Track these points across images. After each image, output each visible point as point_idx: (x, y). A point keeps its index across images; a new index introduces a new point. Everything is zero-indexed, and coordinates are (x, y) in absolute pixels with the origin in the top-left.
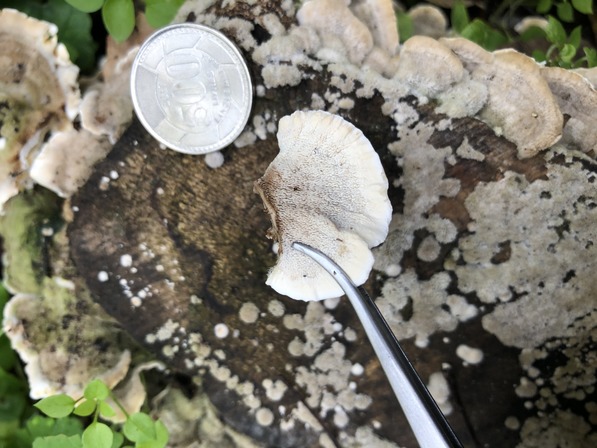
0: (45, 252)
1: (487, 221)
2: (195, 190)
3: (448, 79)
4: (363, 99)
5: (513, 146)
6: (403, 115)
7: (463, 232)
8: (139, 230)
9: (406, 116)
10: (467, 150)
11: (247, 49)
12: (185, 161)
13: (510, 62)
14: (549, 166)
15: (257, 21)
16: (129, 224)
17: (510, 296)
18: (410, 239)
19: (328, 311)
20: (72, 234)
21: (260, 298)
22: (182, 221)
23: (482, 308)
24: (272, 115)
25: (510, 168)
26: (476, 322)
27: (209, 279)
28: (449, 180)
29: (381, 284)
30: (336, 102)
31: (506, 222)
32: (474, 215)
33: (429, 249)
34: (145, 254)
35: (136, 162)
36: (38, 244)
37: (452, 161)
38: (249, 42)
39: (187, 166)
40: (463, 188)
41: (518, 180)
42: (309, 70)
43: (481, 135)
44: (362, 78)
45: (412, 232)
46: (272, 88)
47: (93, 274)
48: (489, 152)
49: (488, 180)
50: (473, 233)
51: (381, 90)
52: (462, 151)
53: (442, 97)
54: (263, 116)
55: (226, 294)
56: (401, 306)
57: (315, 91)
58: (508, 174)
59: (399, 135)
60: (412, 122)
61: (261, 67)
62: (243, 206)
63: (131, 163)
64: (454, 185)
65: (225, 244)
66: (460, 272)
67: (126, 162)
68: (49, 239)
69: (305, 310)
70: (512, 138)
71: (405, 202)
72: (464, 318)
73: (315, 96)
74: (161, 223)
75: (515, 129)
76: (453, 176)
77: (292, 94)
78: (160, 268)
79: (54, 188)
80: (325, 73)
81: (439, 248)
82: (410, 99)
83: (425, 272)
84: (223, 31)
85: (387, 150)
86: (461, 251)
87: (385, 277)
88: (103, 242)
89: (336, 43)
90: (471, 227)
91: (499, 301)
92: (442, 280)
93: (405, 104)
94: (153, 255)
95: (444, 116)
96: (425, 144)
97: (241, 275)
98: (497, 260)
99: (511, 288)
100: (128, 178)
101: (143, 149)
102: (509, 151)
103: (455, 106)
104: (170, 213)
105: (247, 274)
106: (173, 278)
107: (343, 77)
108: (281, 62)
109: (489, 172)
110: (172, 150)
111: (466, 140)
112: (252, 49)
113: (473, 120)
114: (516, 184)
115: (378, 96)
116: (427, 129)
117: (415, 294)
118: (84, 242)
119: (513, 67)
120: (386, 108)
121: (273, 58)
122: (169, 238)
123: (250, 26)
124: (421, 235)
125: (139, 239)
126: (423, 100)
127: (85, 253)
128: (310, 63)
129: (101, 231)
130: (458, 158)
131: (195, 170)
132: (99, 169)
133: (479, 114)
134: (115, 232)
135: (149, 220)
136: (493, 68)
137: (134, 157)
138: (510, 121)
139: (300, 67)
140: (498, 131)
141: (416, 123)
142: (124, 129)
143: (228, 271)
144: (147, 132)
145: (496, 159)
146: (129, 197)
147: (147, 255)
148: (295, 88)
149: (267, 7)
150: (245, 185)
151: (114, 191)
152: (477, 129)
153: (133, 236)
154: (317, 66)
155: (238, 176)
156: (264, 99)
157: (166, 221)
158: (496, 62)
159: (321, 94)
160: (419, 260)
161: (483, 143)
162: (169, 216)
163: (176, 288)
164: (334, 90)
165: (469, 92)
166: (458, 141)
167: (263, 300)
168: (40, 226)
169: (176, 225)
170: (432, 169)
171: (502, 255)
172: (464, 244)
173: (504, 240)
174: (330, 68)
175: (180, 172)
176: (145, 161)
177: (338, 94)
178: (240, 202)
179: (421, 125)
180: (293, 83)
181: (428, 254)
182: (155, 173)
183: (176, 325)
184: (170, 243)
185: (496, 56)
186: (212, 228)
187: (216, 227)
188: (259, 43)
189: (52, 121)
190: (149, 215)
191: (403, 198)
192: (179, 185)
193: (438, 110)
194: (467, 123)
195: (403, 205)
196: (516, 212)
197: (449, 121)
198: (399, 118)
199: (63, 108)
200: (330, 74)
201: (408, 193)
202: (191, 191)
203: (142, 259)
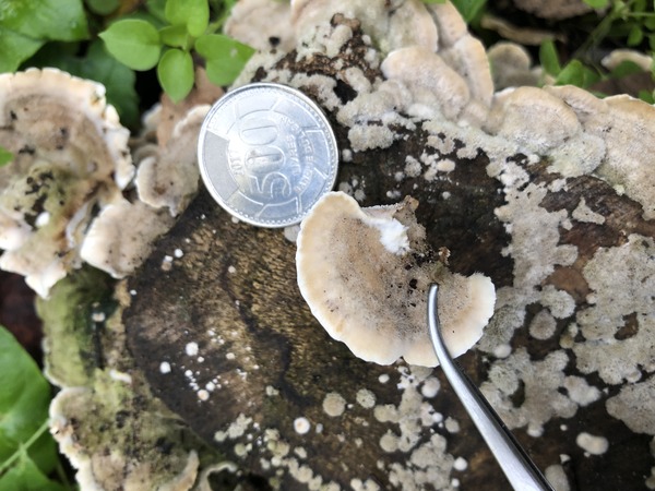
0: (97, 340)
1: (610, 292)
2: (271, 267)
3: (560, 134)
4: (466, 160)
5: (638, 205)
6: (511, 176)
7: (582, 305)
8: (207, 313)
9: (515, 177)
10: (584, 213)
11: (331, 109)
12: (261, 235)
13: (630, 111)
15: (339, 76)
16: (196, 308)
17: (640, 375)
18: (521, 314)
19: (425, 400)
20: (128, 320)
21: (346, 388)
22: (256, 303)
23: (606, 390)
24: (359, 181)
25: (634, 231)
26: (599, 406)
27: (287, 367)
28: (565, 247)
29: (488, 366)
30: (434, 164)
31: (632, 292)
32: (593, 286)
33: (542, 326)
34: (214, 340)
35: (204, 238)
36: (88, 331)
37: (568, 225)
38: (333, 101)
39: (263, 240)
40: (580, 255)
41: (646, 244)
42: (402, 130)
43: (600, 194)
44: (462, 136)
45: (523, 308)
46: (360, 152)
47: (153, 365)
48: (610, 213)
49: (608, 246)
50: (593, 305)
51: (485, 149)
52: (577, 214)
53: (553, 154)
54: (351, 184)
55: (306, 383)
56: (511, 391)
57: (409, 154)
58: (633, 238)
59: (507, 199)
60: (521, 183)
61: (348, 128)
63: (198, 239)
64: (571, 253)
65: (305, 327)
66: (579, 349)
67: (191, 238)
68: (100, 325)
69: (400, 399)
70: (636, 197)
71: (515, 273)
72: (584, 403)
73: (409, 158)
74: (233, 305)
75: (639, 187)
76: (569, 243)
77: (383, 157)
78: (230, 356)
79: (107, 269)
80: (420, 133)
81: (554, 325)
82: (518, 158)
83: (538, 351)
84: (302, 89)
85: (493, 215)
86: (579, 326)
87: (493, 359)
88: (165, 329)
89: (429, 97)
90: (591, 299)
91: (625, 381)
92: (559, 360)
93: (513, 164)
94: (222, 342)
95: (558, 176)
96: (537, 208)
97: (324, 362)
98: (621, 335)
99: (640, 367)
100: (194, 256)
101: (212, 224)
102: (633, 212)
103: (570, 163)
104: (242, 293)
105: (332, 361)
106: (245, 367)
107: (442, 136)
108: (370, 123)
109: (610, 237)
110: (245, 224)
111: (583, 201)
112: (336, 109)
113: (591, 178)
114: (643, 248)
115: (482, 157)
116: (539, 191)
117: (528, 378)
118: (143, 330)
119: (634, 117)
120: (492, 170)
121: (360, 118)
122: (240, 322)
123: (332, 82)
124: (533, 310)
125: (207, 324)
126: (533, 159)
127: (144, 341)
128: (403, 122)
129: (163, 317)
130: (574, 221)
131: (272, 244)
132: (160, 246)
133: (595, 171)
134: (179, 317)
135: (219, 302)
136: (610, 119)
137: (202, 233)
138: (633, 177)
139: (392, 128)
140: (620, 190)
141: (526, 185)
142: (188, 201)
143: (308, 358)
144: (216, 204)
145: (617, 221)
146: (195, 277)
147: (216, 342)
148: (386, 150)
149: (350, 60)
151: (178, 270)
152: (596, 189)
153: (200, 321)
154: (410, 125)
156: (350, 163)
157: (237, 303)
158: (613, 111)
159: (417, 156)
160: (531, 338)
161: (602, 204)
162: (241, 297)
163: (249, 377)
164: (431, 151)
165: (584, 147)
166: (573, 203)
167: (349, 390)
168: (91, 311)
169: (250, 307)
170: (546, 236)
171: (628, 329)
172: (583, 319)
173: (631, 312)
174: (426, 127)
175: (254, 248)
176: (215, 237)
177: (436, 156)
179: (532, 187)
180: (384, 146)
181: (543, 331)
182: (226, 249)
183: (249, 420)
184: (242, 327)
185: (609, 104)
186: (291, 309)
187: (295, 308)
188: (344, 102)
189: (101, 191)
190: (219, 297)
191: (512, 269)
192: (253, 262)
193: (550, 170)
194: (583, 183)
195: (513, 277)
196: (644, 281)
197: (564, 181)
198: (507, 179)
199: (113, 175)
200: (426, 134)
201: (518, 263)
202: (267, 269)
203: (210, 347)
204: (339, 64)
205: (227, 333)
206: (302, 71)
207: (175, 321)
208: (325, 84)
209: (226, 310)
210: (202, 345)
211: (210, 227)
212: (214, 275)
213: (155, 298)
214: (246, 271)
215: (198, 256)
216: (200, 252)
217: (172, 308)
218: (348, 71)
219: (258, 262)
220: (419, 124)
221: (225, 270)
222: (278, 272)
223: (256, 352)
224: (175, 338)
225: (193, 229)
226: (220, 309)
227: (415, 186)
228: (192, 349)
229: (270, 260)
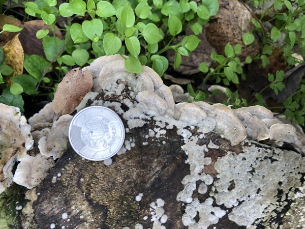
1: (224, 173)
2: (98, 177)
3: (200, 118)
4: (170, 129)
5: (229, 141)
6: (185, 134)
7: (215, 179)
8: (71, 200)
9: (187, 134)
10: (212, 146)
11: (120, 114)
12: (94, 164)
13: (222, 109)
14: (243, 147)
15: (122, 102)
16: (66, 197)
17: (238, 203)
18: (195, 185)
19: (162, 224)
20: (36, 207)
21: (131, 224)
22: (92, 193)
23: (227, 211)
24: (133, 139)
25: (229, 150)
26: (226, 217)
27: (106, 219)
28: (207, 158)
29: (184, 207)
30: (159, 132)
31: (231, 172)
32: (218, 171)
33: (202, 188)
34: (74, 211)
35: (70, 168)
36: (14, 215)
37: (207, 150)
38: (121, 111)
39: (94, 166)
40: (212, 161)
41: (233, 154)
42: (146, 120)
43: (216, 138)
44: (167, 121)
45: (195, 182)
46: (132, 129)
47: (47, 226)
48: (220, 145)
49: (221, 156)
50: (219, 179)
51: (176, 125)
52: (209, 146)
53: (199, 125)
54: (129, 140)
55: (114, 225)
56: (194, 216)
57: (150, 128)
58: (229, 153)
59: (185, 142)
60: (189, 137)
61: (127, 120)
62: (121, 181)
63: (68, 168)
64: (209, 160)
65: (113, 200)
66: (216, 196)
67: (65, 168)
68: (20, 211)
69: (153, 226)
70: (228, 139)
72: (221, 217)
73: (150, 130)
74: (82, 195)
75: (228, 135)
76: (208, 156)
77: (140, 130)
78: (82, 217)
79: (25, 185)
80: (153, 121)
81: (206, 188)
82: (187, 128)
83: (202, 199)
84: (109, 107)
85: (181, 149)
86: (215, 187)
87: (186, 204)
88: (53, 209)
89: (154, 108)
90: (218, 177)
91: (234, 206)
92: (210, 201)
93: (186, 130)
94: (78, 211)
95: (201, 133)
96: (195, 144)
97: (121, 214)
98: (230, 189)
99: (237, 200)
100: (65, 175)
101: (73, 161)
102: (228, 143)
103: (205, 130)
104: (86, 189)
105: (124, 213)
106: (88, 221)
107: (161, 122)
108: (135, 118)
109: (221, 153)
110: (87, 160)
111: (211, 141)
112: (122, 114)
113: (212, 133)
114: (233, 156)
115: (175, 128)
116: (195, 139)
117: (199, 209)
118: (43, 210)
119: (223, 111)
120: (179, 133)
121: (131, 117)
122: (86, 202)
123: (120, 105)
124: (199, 183)
125: (71, 204)
126: (193, 128)
127: (43, 215)
128: (147, 117)
129: (52, 203)
130: (209, 149)
131: (98, 167)
132: (50, 173)
133: (213, 130)
134: (59, 202)
135: (76, 194)
136: (216, 112)
137: (69, 165)
138: (226, 131)
139: (143, 119)
140: (222, 136)
141: (191, 137)
142: (62, 153)
143: (115, 213)
144: (75, 153)
145: (223, 147)
146: (66, 185)
148: (142, 128)
149: (125, 96)
150: (122, 171)
151: (59, 182)
152: (214, 136)
153: (68, 203)
154: (149, 118)
155: (119, 167)
156: (129, 133)
157: (84, 193)
158: (216, 109)
159: (153, 129)
160: (199, 194)
161: (217, 141)
162: (86, 191)
163: (89, 225)
164: (157, 127)
165: (209, 122)
166: (208, 142)
167: (132, 225)
168: (15, 205)
169: (90, 195)
170: (200, 154)
171: (231, 187)
172: (216, 184)
173: (231, 180)
174: (155, 118)
175: (91, 170)
176: (75, 167)
177: (159, 129)
178: (120, 179)
179: (193, 138)
180: (141, 126)
181: (203, 191)
182: (79, 171)
185: (215, 107)
186: (107, 193)
188: (125, 111)
189: (18, 151)
190: (76, 192)
191: (189, 168)
192: (91, 176)
193: (199, 131)
194: (210, 135)
195: (190, 171)
196: (234, 168)
197: (204, 135)
198: (184, 135)
199: (24, 145)
200: (155, 121)
201: (191, 166)
202: (96, 178)
203: (73, 214)
204: (121, 98)
205: (80, 207)
206: (108, 100)
207: (57, 205)
208: (117, 105)
209: (80, 197)
210: (69, 214)
211: (72, 163)
212: (74, 183)
213: (48, 195)
214: (88, 180)
215: (67, 175)
216: (68, 174)
217: (56, 199)
218: (125, 100)
219: (93, 176)
220: (152, 118)
221: (79, 180)
222: (101, 179)
223: (93, 214)
224: (57, 212)
225: (65, 164)
226: (77, 197)
227: (153, 140)
228: (65, 216)
229: (98, 174)
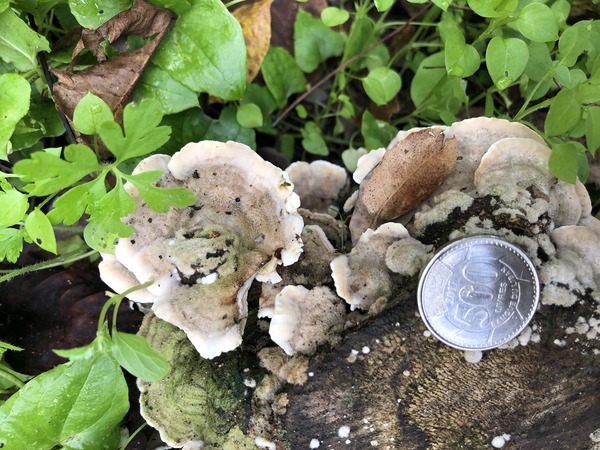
0: (249, 406)
12: (441, 350)
22: (414, 403)
24: (538, 327)
30: (596, 328)
34: (366, 428)
38: (538, 261)
42: (579, 295)
46: (547, 305)
47: (303, 439)
57: (581, 315)
63: (387, 342)
65: (445, 429)
67: (381, 340)
68: (251, 390)
73: (581, 319)
74: (394, 402)
78: (374, 443)
88: (327, 411)
94: (372, 430)
100: (377, 354)
101: (403, 332)
108: (560, 285)
118: (306, 408)
121: (554, 280)
122: (394, 417)
123: (535, 245)
125: (365, 413)
127: (304, 418)
128: (580, 288)
129: (329, 399)
131: (448, 360)
134: (344, 402)
135: (383, 396)
137: (392, 337)
139: (574, 292)
146: (371, 373)
148: (567, 309)
151: (361, 363)
153: (361, 408)
154: (583, 291)
157: (399, 401)
159: (587, 319)
162: (404, 396)
164: (597, 316)
168: (242, 376)
175: (431, 359)
176: (402, 343)
180: (568, 305)
182: (407, 355)
186: (441, 413)
187: (444, 413)
188: (542, 263)
190: (385, 392)
192: (426, 370)
199: (278, 252)
203: (359, 433)
204: (536, 229)
205: (379, 423)
206: (507, 227)
208: (532, 246)
209: (387, 404)
210: (353, 430)
211: (400, 334)
212: (388, 373)
213: (328, 383)
214: (416, 377)
215: (380, 355)
216: (384, 353)
217: (340, 394)
218: (542, 236)
219: (429, 371)
220: (587, 292)
221: (400, 372)
222: (444, 382)
224: (333, 419)
225: (385, 332)
226: (381, 403)
227: (577, 340)
228: (344, 432)
229: (441, 372)
